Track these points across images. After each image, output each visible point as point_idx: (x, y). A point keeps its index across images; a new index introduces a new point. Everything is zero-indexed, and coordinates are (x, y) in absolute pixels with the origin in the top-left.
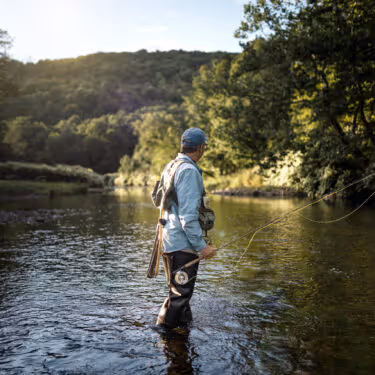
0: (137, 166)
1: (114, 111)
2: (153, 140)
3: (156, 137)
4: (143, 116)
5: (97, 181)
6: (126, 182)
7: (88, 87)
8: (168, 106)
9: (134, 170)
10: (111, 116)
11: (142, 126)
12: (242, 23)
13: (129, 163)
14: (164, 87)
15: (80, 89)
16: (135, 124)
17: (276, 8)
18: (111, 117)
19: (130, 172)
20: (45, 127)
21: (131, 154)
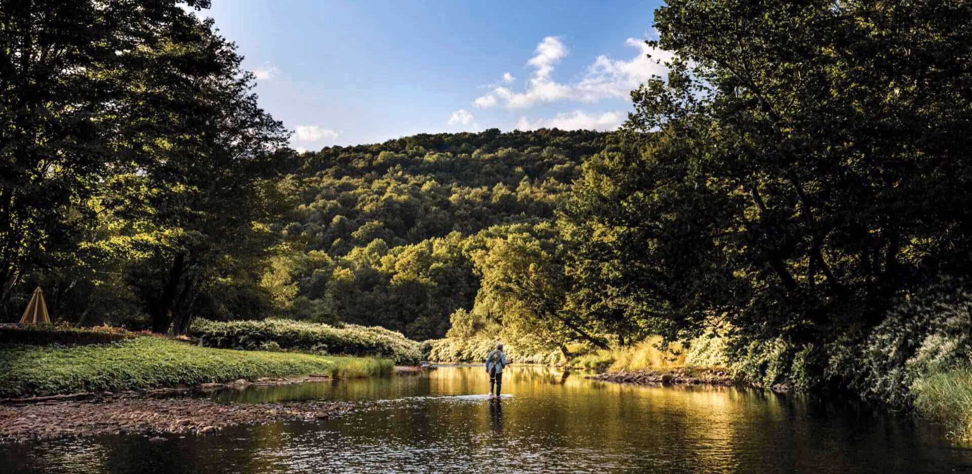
0: (478, 327)
1: (443, 233)
2: (503, 285)
3: (509, 280)
4: (489, 242)
5: (408, 353)
6: (459, 354)
7: (400, 192)
8: (534, 223)
9: (473, 334)
10: (438, 240)
11: (488, 260)
12: (630, 115)
13: (466, 322)
14: (528, 191)
15: (386, 195)
16: (476, 256)
17: (678, 96)
18: (437, 242)
19: (466, 337)
20: (329, 260)
21: (469, 307)
